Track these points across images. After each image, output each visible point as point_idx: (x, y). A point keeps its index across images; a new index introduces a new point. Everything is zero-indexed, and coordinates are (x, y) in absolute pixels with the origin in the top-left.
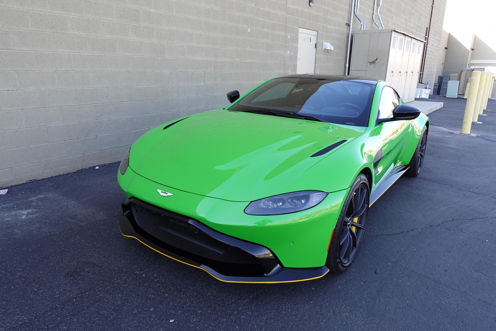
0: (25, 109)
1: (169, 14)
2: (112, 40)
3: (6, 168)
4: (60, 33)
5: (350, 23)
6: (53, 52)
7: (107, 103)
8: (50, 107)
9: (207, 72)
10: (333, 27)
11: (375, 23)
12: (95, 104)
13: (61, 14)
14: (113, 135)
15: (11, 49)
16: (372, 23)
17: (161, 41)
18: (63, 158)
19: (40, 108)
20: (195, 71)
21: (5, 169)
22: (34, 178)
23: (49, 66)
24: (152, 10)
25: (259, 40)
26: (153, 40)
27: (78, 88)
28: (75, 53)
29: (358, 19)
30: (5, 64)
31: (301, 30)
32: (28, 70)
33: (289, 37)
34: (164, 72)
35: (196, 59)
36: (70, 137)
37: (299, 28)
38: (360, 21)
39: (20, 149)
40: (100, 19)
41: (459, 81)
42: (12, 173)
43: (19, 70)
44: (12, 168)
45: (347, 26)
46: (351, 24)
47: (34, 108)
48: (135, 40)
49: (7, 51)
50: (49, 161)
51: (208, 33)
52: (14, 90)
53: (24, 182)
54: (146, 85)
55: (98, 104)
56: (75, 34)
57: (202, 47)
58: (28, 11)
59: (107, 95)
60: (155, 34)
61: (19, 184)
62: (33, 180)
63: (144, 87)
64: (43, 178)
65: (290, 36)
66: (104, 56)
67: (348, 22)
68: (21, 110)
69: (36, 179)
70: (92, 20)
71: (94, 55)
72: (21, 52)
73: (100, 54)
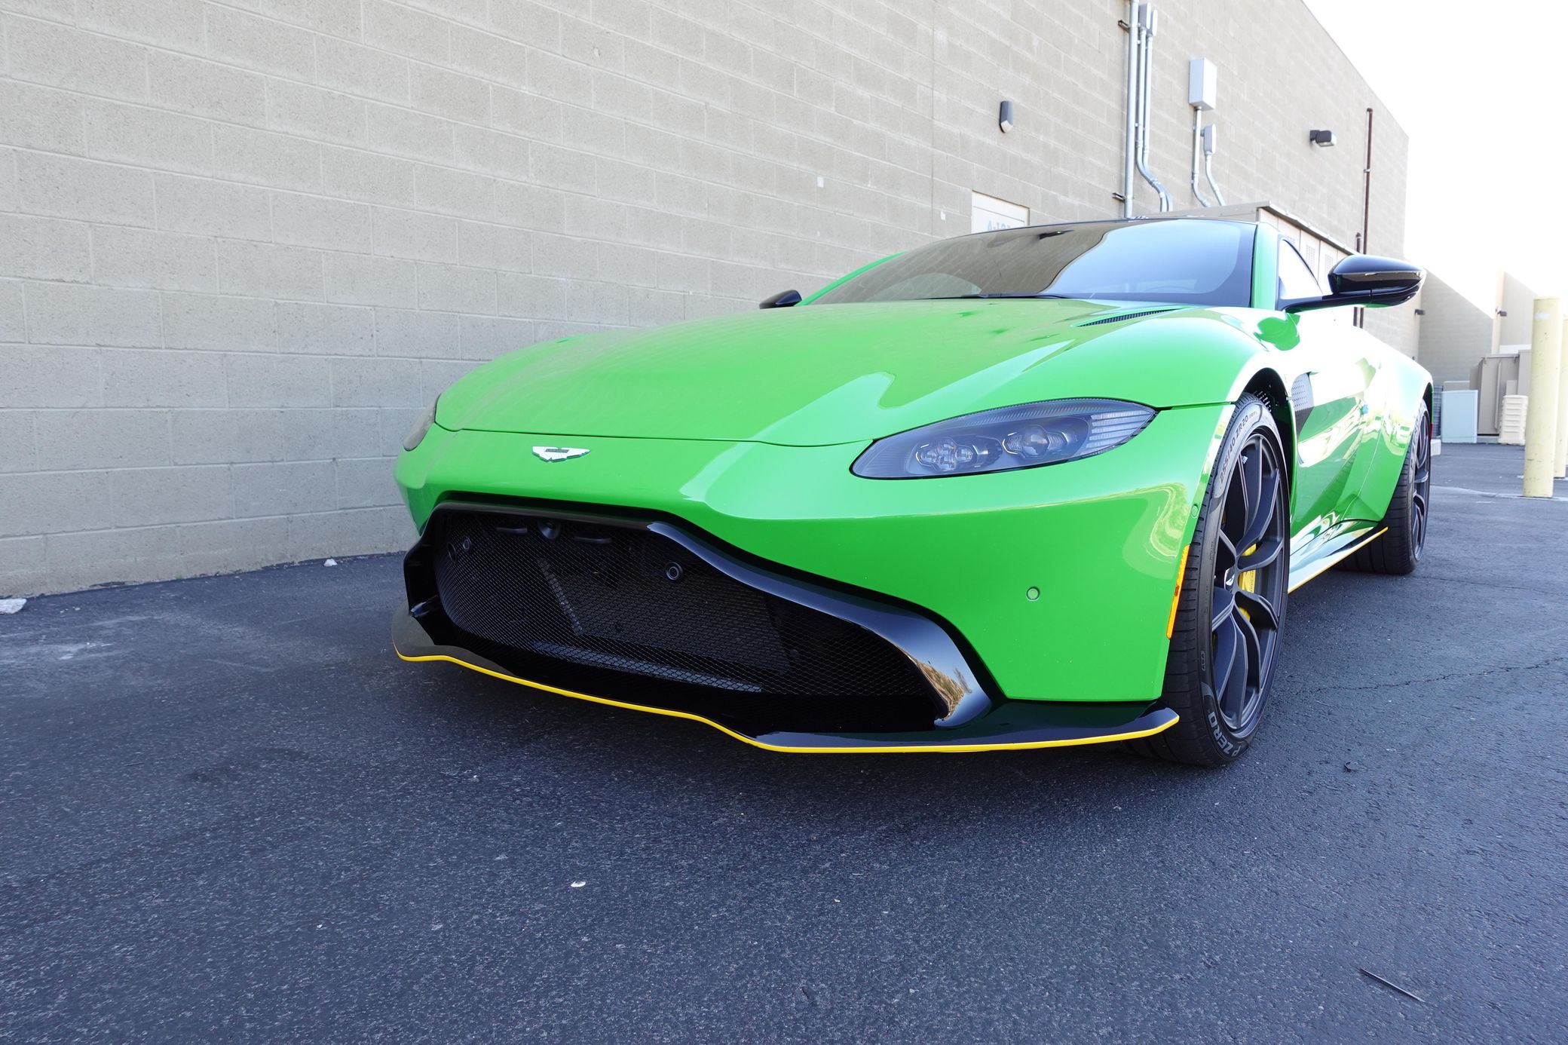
0: (110, 346)
1: (578, 105)
2: (397, 164)
3: (28, 534)
4: (238, 124)
5: (1126, 193)
6: (212, 177)
7: (373, 356)
8: (191, 349)
9: (691, 293)
10: (1077, 202)
11: (1201, 202)
12: (336, 354)
13: (245, 68)
14: (389, 461)
15: (81, 154)
16: (1192, 203)
17: (550, 185)
18: (220, 519)
19: (159, 348)
20: (655, 288)
21: (26, 538)
22: (118, 577)
23: (194, 220)
24: (526, 90)
25: (852, 215)
26: (524, 178)
27: (285, 298)
28: (281, 191)
29: (1151, 183)
30: (56, 197)
31: (976, 199)
32: (130, 226)
33: (943, 217)
34: (558, 281)
35: (658, 251)
36: (248, 452)
37: (974, 194)
38: (1155, 190)
39: (82, 474)
40: (363, 97)
41: (1477, 391)
42: (45, 550)
43: (101, 223)
44: (48, 536)
45: (1116, 203)
46: (1129, 197)
47: (138, 345)
49: (68, 159)
50: (174, 525)
51: (696, 177)
52: (78, 282)
53: (85, 588)
54: (501, 313)
55: (344, 355)
56: (284, 133)
57: (676, 216)
58: (145, 49)
59: (375, 332)
60: (531, 160)
61: (66, 592)
62: (114, 583)
63: (493, 320)
64: (148, 580)
65: (947, 215)
66: (370, 208)
67: (1120, 191)
68: (96, 348)
69: (124, 583)
70: (339, 96)
71: (339, 202)
72: (111, 167)
73: (359, 200)
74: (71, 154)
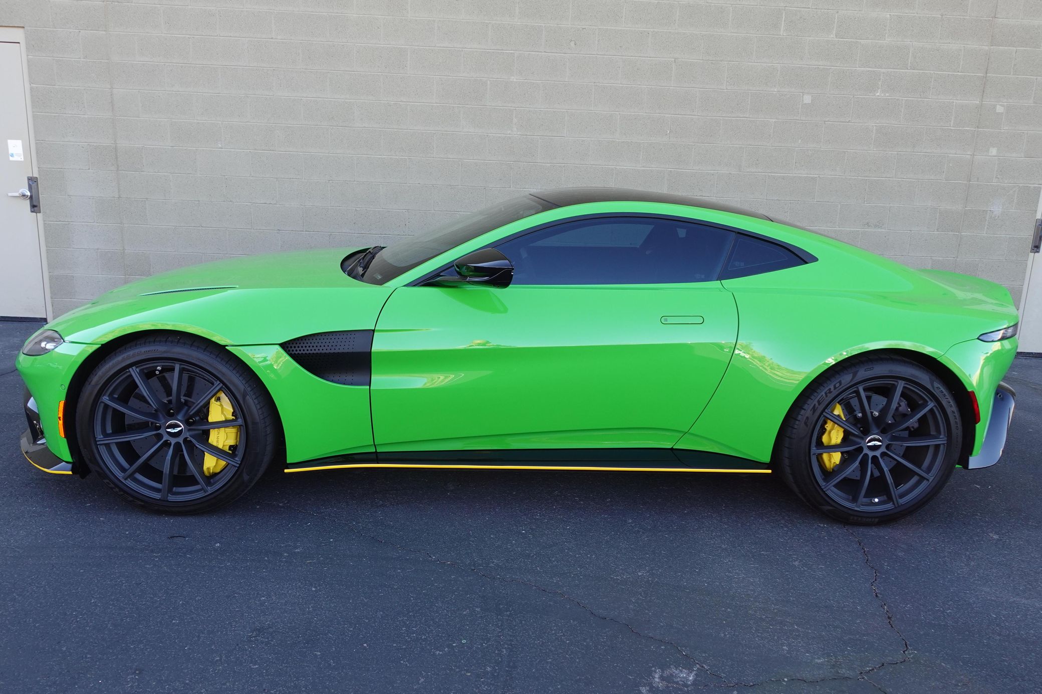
0: (283, 230)
1: (554, 81)
2: (425, 134)
4: (341, 126)
6: (329, 153)
7: (406, 235)
8: (316, 232)
12: (385, 234)
13: (346, 99)
15: (274, 150)
17: (528, 134)
19: (302, 231)
23: (320, 173)
24: (514, 79)
26: (509, 132)
27: (360, 207)
28: (361, 156)
30: (265, 169)
32: (292, 178)
40: (407, 102)
43: (281, 178)
47: (294, 230)
48: (471, 132)
51: (659, 113)
55: (389, 235)
56: (363, 127)
57: (636, 142)
58: (302, 99)
59: (407, 223)
60: (515, 120)
66: (408, 159)
68: (278, 231)
70: (393, 104)
71: (391, 158)
72: (286, 154)
73: (402, 156)
74: (270, 150)
